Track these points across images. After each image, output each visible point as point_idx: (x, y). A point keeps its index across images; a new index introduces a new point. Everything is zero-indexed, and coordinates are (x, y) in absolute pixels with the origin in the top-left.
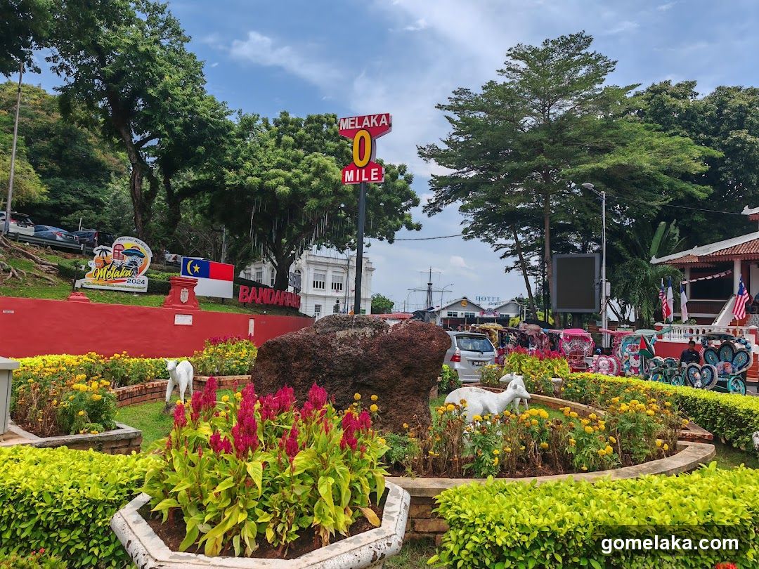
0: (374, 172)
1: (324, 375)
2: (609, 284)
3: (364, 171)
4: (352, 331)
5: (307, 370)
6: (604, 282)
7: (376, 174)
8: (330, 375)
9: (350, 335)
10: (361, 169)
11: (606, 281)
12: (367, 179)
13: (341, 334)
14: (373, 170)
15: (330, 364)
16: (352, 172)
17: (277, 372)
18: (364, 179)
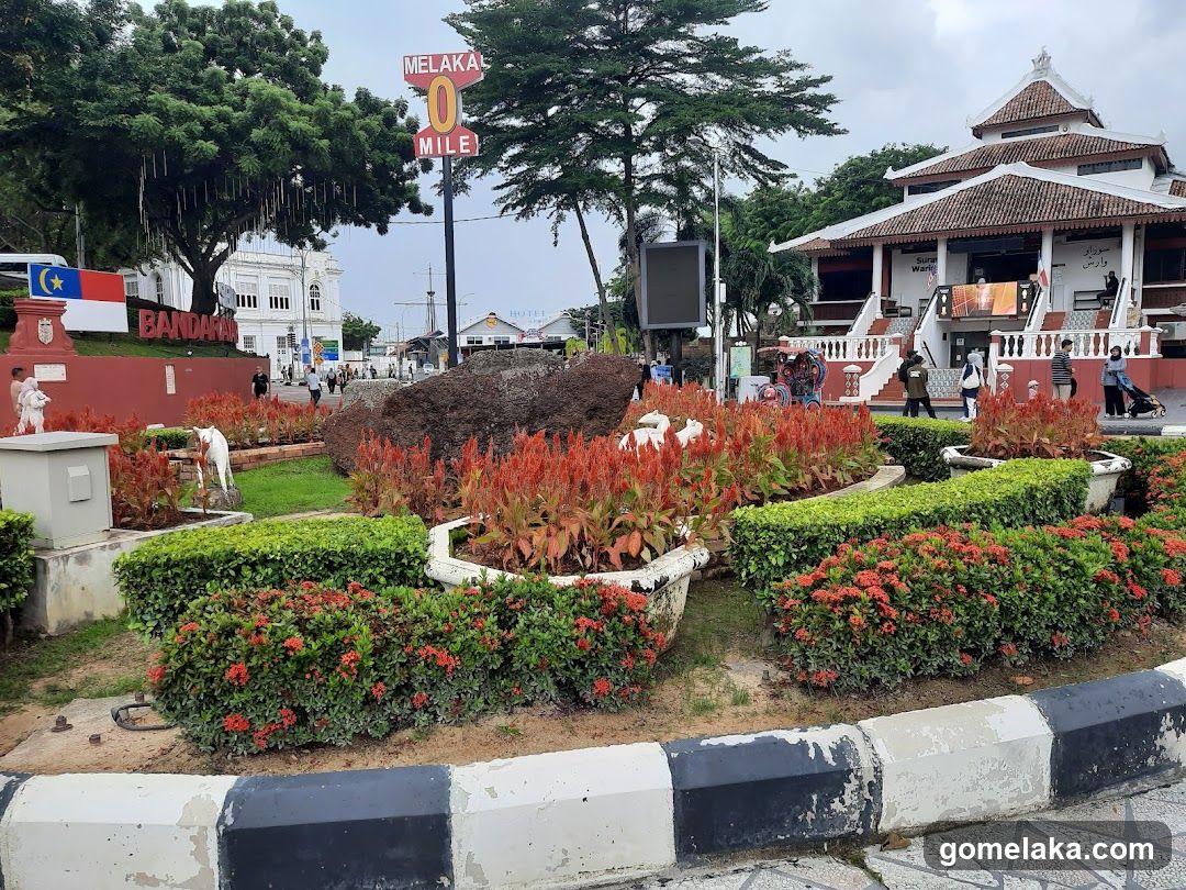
0: (464, 141)
1: (493, 425)
2: (724, 285)
3: (447, 139)
4: (520, 371)
5: (468, 422)
6: (717, 284)
7: (467, 144)
8: (499, 425)
9: (519, 374)
10: (443, 135)
11: (721, 282)
12: (454, 152)
13: (508, 374)
14: (462, 138)
15: (499, 411)
16: (430, 140)
17: (423, 427)
18: (449, 152)
